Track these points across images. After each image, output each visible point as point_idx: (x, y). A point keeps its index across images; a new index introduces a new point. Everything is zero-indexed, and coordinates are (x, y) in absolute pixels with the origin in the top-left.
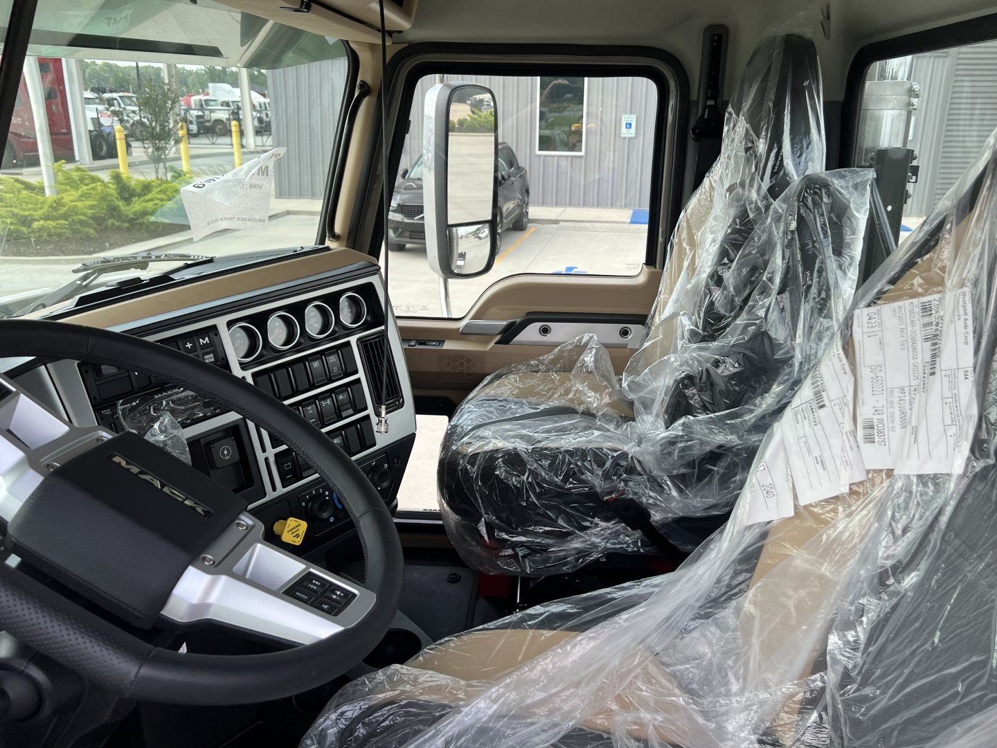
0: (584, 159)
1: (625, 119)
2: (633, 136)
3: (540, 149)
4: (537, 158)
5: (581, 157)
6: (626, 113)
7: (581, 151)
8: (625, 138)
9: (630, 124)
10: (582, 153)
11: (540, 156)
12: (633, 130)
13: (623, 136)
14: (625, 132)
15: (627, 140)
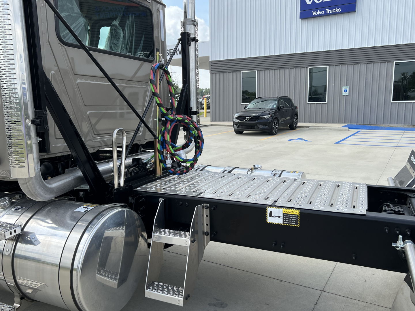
1: (344, 88)
2: (348, 95)
3: (309, 101)
6: (344, 86)
7: (326, 101)
8: (344, 96)
9: (346, 90)
10: (326, 102)
11: (309, 104)
12: (347, 92)
13: (343, 95)
14: (344, 93)
15: (345, 96)
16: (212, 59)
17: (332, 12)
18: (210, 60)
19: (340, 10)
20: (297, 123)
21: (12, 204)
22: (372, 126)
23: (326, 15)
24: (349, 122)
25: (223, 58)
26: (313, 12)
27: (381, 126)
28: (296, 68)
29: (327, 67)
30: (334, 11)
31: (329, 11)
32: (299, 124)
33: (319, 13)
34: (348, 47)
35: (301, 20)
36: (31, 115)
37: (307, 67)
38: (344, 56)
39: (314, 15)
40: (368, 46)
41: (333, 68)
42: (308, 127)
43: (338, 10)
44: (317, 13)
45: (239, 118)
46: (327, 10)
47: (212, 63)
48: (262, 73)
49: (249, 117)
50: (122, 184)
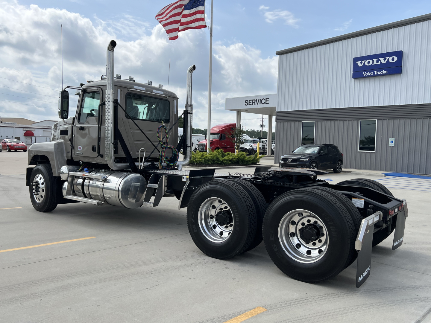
0: (375, 153)
1: (390, 140)
2: (394, 146)
3: (359, 150)
4: (359, 153)
5: (374, 153)
6: (391, 138)
8: (390, 146)
9: (392, 142)
10: (375, 151)
11: (359, 152)
12: (394, 143)
13: (389, 145)
14: (390, 144)
15: (391, 147)
16: (278, 110)
17: (380, 74)
18: (276, 111)
19: (386, 72)
20: (341, 168)
21: (105, 172)
22: (415, 175)
23: (374, 76)
24: (394, 171)
25: (288, 110)
26: (364, 73)
27: (423, 175)
28: (349, 120)
29: (376, 120)
30: (382, 73)
31: (377, 72)
32: (343, 170)
33: (369, 74)
34: (394, 104)
35: (354, 79)
36: (112, 142)
37: (358, 120)
38: (390, 112)
39: (364, 75)
40: (412, 103)
41: (381, 121)
42: (350, 172)
43: (385, 72)
44: (367, 74)
45: (283, 160)
46: (376, 71)
47: (278, 113)
48: (320, 123)
49: (291, 159)
50: (142, 169)
